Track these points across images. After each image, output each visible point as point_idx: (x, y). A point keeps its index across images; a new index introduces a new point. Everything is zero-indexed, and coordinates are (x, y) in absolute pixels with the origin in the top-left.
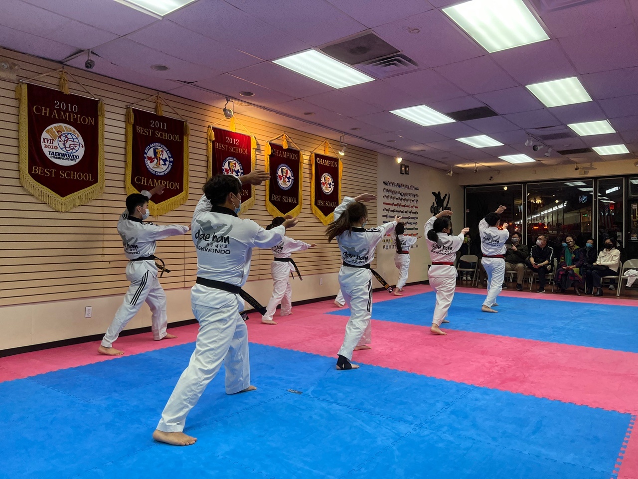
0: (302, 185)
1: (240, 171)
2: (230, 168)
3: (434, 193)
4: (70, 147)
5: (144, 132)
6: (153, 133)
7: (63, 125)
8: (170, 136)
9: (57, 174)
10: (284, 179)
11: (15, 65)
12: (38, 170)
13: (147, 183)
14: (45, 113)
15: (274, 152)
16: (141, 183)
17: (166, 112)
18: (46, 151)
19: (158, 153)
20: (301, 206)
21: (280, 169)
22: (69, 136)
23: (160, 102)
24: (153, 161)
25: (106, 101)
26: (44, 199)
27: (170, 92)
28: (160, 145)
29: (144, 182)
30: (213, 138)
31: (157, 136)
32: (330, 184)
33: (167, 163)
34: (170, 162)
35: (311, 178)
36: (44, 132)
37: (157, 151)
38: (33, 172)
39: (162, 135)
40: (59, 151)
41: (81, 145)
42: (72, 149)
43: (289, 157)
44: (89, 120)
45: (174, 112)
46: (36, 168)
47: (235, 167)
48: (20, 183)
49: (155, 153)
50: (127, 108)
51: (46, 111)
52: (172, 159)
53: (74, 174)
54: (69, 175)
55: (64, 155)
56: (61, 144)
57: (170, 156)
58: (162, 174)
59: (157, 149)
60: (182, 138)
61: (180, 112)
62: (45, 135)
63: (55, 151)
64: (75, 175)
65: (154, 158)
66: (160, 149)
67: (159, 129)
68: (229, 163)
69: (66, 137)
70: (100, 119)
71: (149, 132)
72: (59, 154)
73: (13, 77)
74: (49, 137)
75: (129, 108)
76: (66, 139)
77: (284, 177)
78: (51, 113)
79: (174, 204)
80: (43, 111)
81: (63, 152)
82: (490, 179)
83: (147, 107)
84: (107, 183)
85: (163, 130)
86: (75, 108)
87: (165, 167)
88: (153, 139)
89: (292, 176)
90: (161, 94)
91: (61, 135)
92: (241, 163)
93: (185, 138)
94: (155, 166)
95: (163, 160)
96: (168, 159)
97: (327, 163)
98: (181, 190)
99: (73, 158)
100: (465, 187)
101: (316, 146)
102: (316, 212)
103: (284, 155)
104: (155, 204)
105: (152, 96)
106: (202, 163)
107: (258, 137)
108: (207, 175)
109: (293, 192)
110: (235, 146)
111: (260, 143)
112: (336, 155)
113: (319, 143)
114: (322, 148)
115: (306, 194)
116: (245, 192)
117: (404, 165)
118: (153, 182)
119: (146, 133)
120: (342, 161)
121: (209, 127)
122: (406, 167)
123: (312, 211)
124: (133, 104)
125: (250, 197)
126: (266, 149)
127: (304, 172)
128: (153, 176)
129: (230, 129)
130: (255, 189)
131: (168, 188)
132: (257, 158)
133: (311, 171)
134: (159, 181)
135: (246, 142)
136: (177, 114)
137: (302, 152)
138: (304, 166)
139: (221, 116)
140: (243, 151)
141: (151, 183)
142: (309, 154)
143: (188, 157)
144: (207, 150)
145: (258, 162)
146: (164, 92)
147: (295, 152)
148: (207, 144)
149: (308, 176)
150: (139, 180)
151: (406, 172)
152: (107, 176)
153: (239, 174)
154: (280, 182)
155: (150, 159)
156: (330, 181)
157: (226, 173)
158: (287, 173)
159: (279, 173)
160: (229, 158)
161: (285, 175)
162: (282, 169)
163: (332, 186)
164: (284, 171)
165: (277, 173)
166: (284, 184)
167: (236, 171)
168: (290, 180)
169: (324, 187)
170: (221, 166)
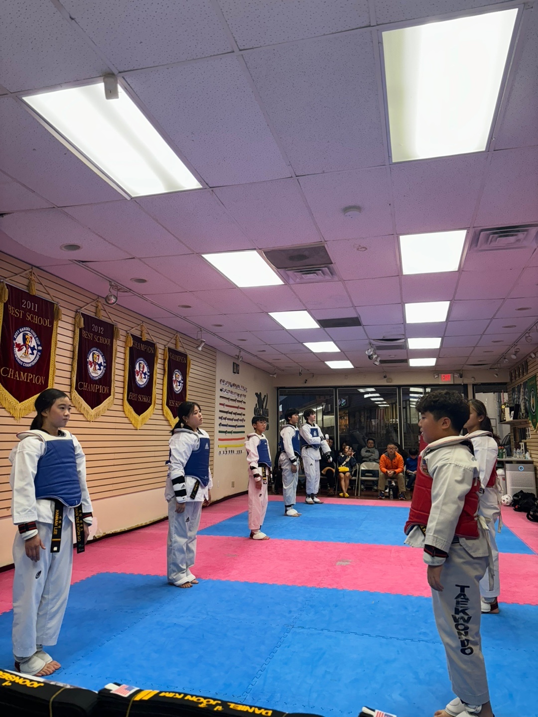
0: (157, 382)
1: (103, 364)
2: (93, 360)
3: (256, 394)
5: (15, 313)
6: (24, 315)
8: (40, 320)
10: (141, 374)
13: (14, 377)
15: (134, 344)
16: (8, 375)
17: (38, 291)
19: (28, 339)
20: (154, 406)
21: (138, 364)
23: (33, 278)
24: (22, 350)
27: (44, 268)
28: (30, 329)
29: (11, 375)
30: (82, 325)
31: (28, 318)
32: (180, 382)
33: (35, 352)
34: (39, 351)
35: (164, 375)
37: (27, 336)
39: (32, 318)
43: (146, 349)
45: (45, 292)
47: (98, 359)
49: (25, 339)
52: (40, 348)
57: (39, 343)
58: (30, 365)
59: (27, 334)
60: (52, 323)
61: (52, 292)
65: (22, 346)
66: (30, 335)
67: (30, 311)
68: (93, 355)
71: (20, 313)
75: (3, 282)
77: (141, 372)
82: (306, 382)
83: (20, 283)
85: (35, 313)
87: (32, 357)
88: (23, 323)
89: (148, 372)
90: (35, 270)
92: (104, 355)
93: (55, 322)
94: (23, 356)
95: (31, 348)
96: (36, 347)
97: (178, 358)
100: (278, 388)
101: (168, 339)
102: (167, 413)
103: (143, 347)
104: (18, 402)
105: (25, 270)
106: (69, 354)
107: (119, 326)
108: (72, 368)
109: (148, 390)
110: (100, 335)
111: (122, 332)
112: (185, 350)
113: (171, 336)
114: (174, 342)
115: (159, 392)
116: (106, 389)
117: (236, 364)
118: (20, 374)
119: (17, 315)
120: (189, 357)
121: (76, 312)
122: (238, 366)
123: (163, 412)
124: (6, 278)
125: (110, 395)
126: (127, 340)
127: (158, 367)
128: (20, 368)
129: (96, 316)
130: (115, 385)
131: (34, 382)
132: (118, 350)
133: (164, 367)
134: (26, 374)
135: (110, 331)
136: (49, 294)
137: (158, 346)
138: (159, 361)
139: (88, 300)
140: (106, 341)
141: (17, 376)
142: (163, 348)
143: (56, 346)
144: (73, 338)
145: (119, 355)
146: (38, 267)
147: (152, 345)
148: (74, 331)
149: (162, 372)
150: (6, 372)
151: (237, 371)
153: (102, 367)
154: (138, 378)
155: (19, 346)
156: (180, 379)
157: (89, 366)
158: (143, 368)
159: (137, 368)
160: (93, 349)
161: (142, 370)
162: (140, 363)
163: (181, 384)
164: (141, 366)
165: (135, 368)
166: (141, 381)
167: (98, 364)
168: (146, 376)
169: (174, 386)
170: (87, 358)
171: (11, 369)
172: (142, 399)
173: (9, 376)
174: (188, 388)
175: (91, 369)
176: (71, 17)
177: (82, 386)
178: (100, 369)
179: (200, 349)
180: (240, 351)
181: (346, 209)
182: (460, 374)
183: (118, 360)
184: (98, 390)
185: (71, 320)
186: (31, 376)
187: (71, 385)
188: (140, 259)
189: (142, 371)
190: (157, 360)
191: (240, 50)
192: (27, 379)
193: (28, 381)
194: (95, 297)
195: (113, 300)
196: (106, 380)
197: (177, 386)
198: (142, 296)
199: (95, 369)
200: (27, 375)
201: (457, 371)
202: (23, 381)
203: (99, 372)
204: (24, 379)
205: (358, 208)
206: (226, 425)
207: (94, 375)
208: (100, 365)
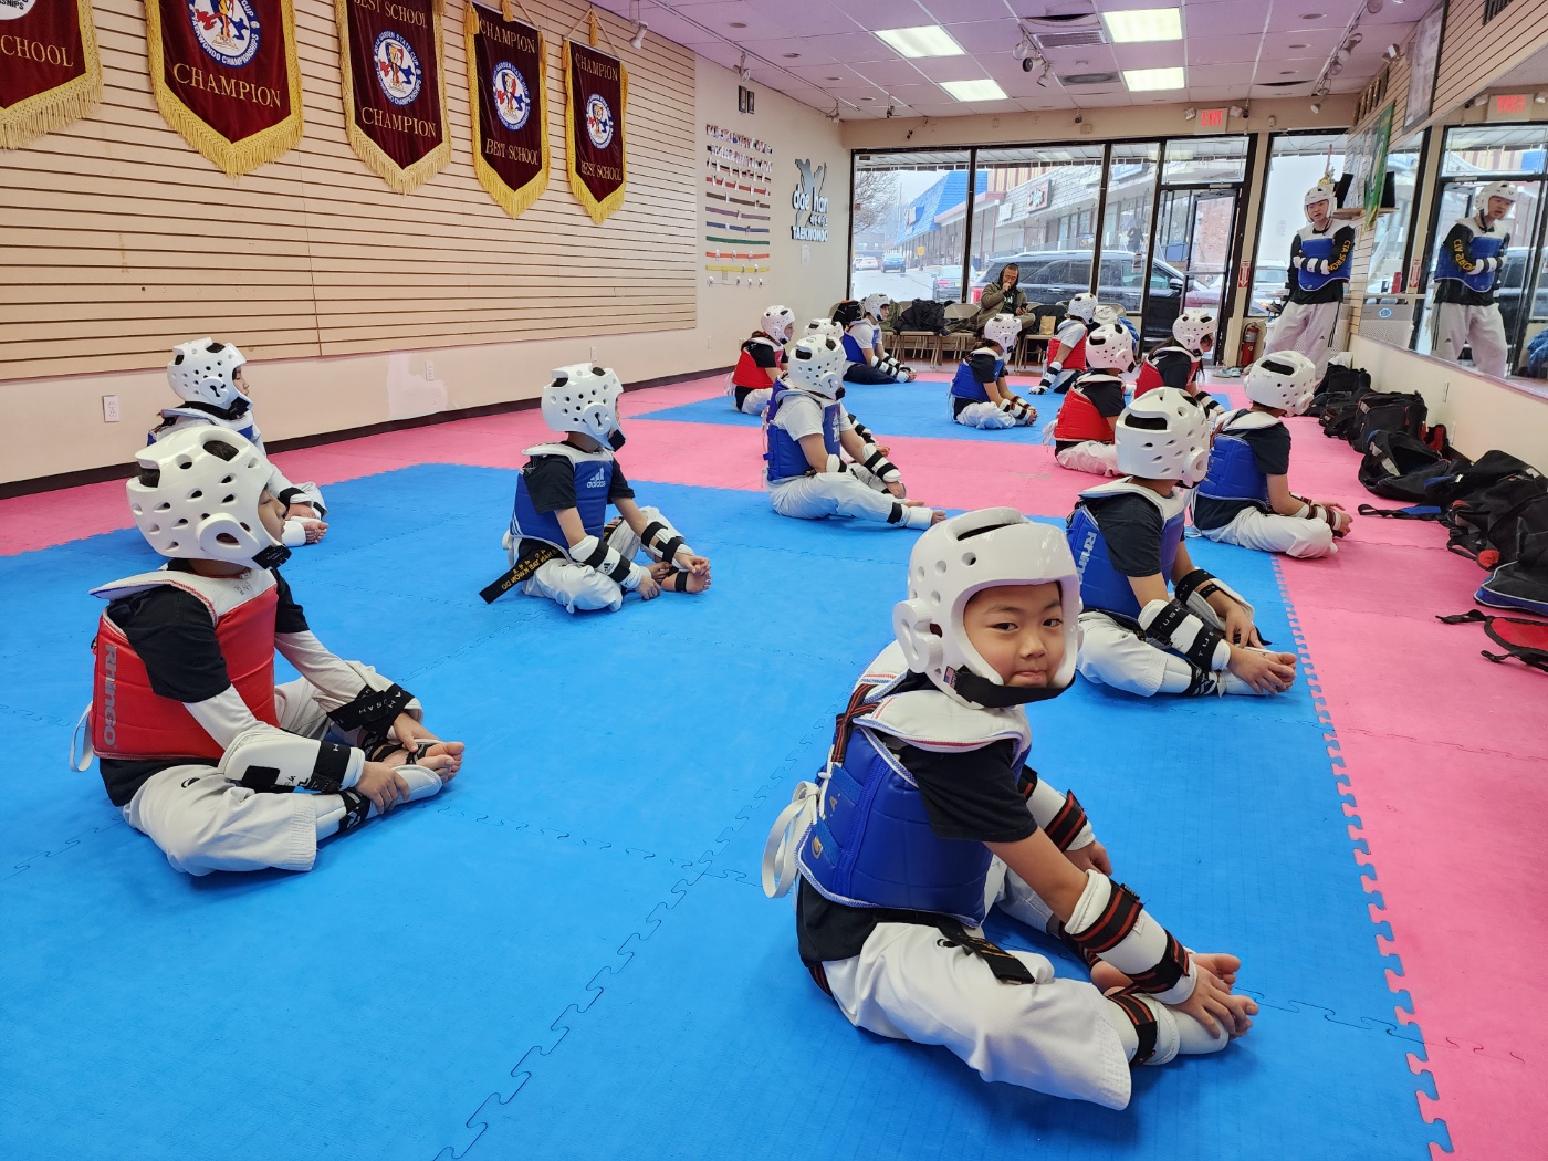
0: (549, 120)
1: (413, 70)
2: (390, 60)
10: (510, 101)
13: (206, 86)
15: (484, 27)
16: (191, 82)
19: (223, 4)
20: (548, 172)
21: (500, 76)
24: (212, 26)
29: (197, 82)
32: (605, 124)
33: (246, 33)
34: (253, 31)
35: (565, 105)
43: (515, 43)
47: (402, 59)
52: (255, 25)
53: (22, 44)
54: (9, 45)
57: (251, 14)
58: (238, 62)
64: (25, 49)
65: (213, 17)
68: (387, 48)
77: (509, 95)
79: (275, 146)
82: (909, 137)
84: (111, 77)
87: (242, 45)
89: (526, 96)
92: (414, 51)
94: (218, 39)
95: (233, 23)
96: (246, 23)
97: (596, 70)
98: (283, 111)
101: (570, 22)
102: (578, 190)
103: (508, 38)
104: (229, 142)
106: (327, 43)
108: (343, 76)
109: (530, 134)
110: (398, 2)
112: (613, 50)
113: (579, 14)
114: (585, 28)
115: (556, 141)
116: (430, 126)
117: (745, 89)
118: (218, 81)
120: (623, 66)
122: (749, 94)
123: (570, 187)
126: (465, 17)
127: (550, 86)
128: (216, 66)
130: (449, 121)
131: (255, 100)
132: (445, 41)
133: (565, 87)
134: (233, 81)
137: (544, 34)
138: (551, 72)
140: (417, 18)
141: (214, 85)
142: (559, 42)
143: (292, 22)
144: (333, 6)
145: (450, 51)
147: (532, 34)
149: (559, 97)
150: (185, 74)
151: (750, 108)
152: (108, 58)
153: (413, 78)
154: (502, 108)
155: (203, 16)
156: (605, 115)
157: (382, 73)
158: (514, 86)
159: (498, 85)
160: (385, 34)
161: (510, 90)
162: (504, 75)
163: (608, 128)
164: (507, 79)
165: (492, 84)
166: (511, 114)
167: (403, 71)
168: (523, 105)
169: (592, 130)
170: (371, 54)
171: (194, 69)
172: (517, 154)
173: (194, 84)
174: (626, 138)
175: (386, 80)
177: (370, 116)
178: (409, 82)
179: (638, 44)
180: (743, 58)
182: (1243, 108)
183: (448, 64)
184: (411, 128)
186: (245, 87)
187: (344, 114)
189: (513, 94)
190: (544, 69)
192: (238, 93)
193: (242, 97)
196: (427, 104)
197: (597, 131)
199: (396, 81)
200: (237, 85)
201: (1238, 102)
202: (229, 97)
203: (409, 89)
204: (231, 92)
206: (724, 226)
207: (397, 94)
208: (407, 72)
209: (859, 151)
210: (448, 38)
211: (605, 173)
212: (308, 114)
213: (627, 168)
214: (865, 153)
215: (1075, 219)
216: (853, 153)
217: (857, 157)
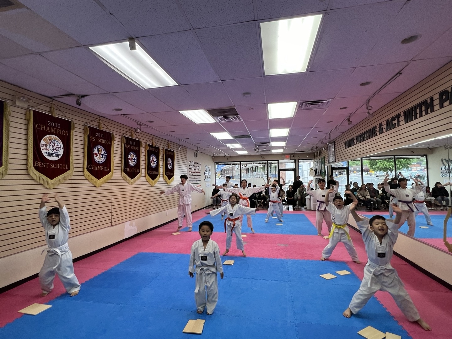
0: (160, 165)
2: (131, 157)
4: (56, 149)
5: (93, 139)
6: (97, 140)
7: (52, 136)
8: (105, 141)
9: (49, 165)
10: (153, 162)
11: (30, 99)
12: (39, 164)
14: (43, 129)
15: (149, 148)
17: (103, 128)
18: (43, 152)
19: (100, 151)
20: (160, 176)
22: (56, 142)
23: (101, 122)
24: (97, 156)
25: (75, 121)
26: (41, 182)
27: (106, 117)
28: (100, 146)
29: (93, 168)
30: (125, 142)
31: (99, 141)
32: (171, 164)
33: (104, 156)
34: (105, 156)
35: (163, 161)
36: (42, 140)
38: (35, 165)
39: (101, 141)
40: (50, 151)
41: (62, 148)
42: (57, 150)
43: (155, 150)
44: (66, 133)
46: (37, 163)
47: (133, 157)
48: (28, 172)
49: (98, 151)
50: (85, 126)
51: (43, 128)
52: (106, 154)
53: (58, 165)
54: (55, 166)
55: (52, 154)
56: (51, 147)
57: (105, 152)
58: (102, 163)
59: (99, 148)
60: (111, 143)
61: (110, 128)
62: (42, 142)
63: (48, 151)
64: (58, 166)
65: (98, 154)
66: (101, 149)
67: (100, 138)
68: (131, 154)
69: (54, 143)
70: (71, 131)
71: (95, 139)
72: (50, 153)
73: (26, 106)
74: (44, 143)
76: (54, 144)
78: (46, 128)
79: (107, 179)
80: (42, 127)
81: (52, 152)
82: (227, 160)
83: (94, 125)
84: (75, 169)
85: (102, 138)
86: (59, 126)
87: (103, 159)
88: (97, 143)
89: (156, 161)
90: (102, 119)
91: (51, 142)
92: (136, 155)
93: (112, 142)
94: (98, 159)
95: (101, 154)
96: (104, 154)
97: (170, 153)
98: (109, 171)
99: (57, 155)
101: (165, 145)
102: (166, 178)
103: (153, 150)
104: (98, 180)
105: (97, 119)
106: (120, 156)
107: (142, 141)
108: (122, 162)
109: (157, 168)
110: (134, 146)
111: (143, 144)
112: (172, 149)
113: (166, 143)
114: (167, 146)
115: (161, 169)
116: (138, 170)
119: (94, 140)
120: (175, 152)
121: (122, 136)
122: (197, 154)
123: (164, 178)
124: (88, 123)
125: (139, 172)
126: (146, 147)
127: (161, 158)
128: (97, 164)
129: (131, 137)
130: (142, 168)
131: (104, 170)
133: (163, 158)
135: (138, 144)
136: (108, 129)
137: (160, 148)
138: (161, 155)
139: (127, 130)
140: (137, 148)
141: (96, 168)
142: (163, 149)
143: (113, 153)
144: (121, 148)
145: (143, 154)
146: (102, 117)
147: (158, 148)
148: (121, 145)
149: (162, 160)
150: (91, 167)
151: (197, 156)
152: (75, 165)
153: (135, 160)
154: (152, 164)
155: (96, 154)
156: (171, 162)
157: (129, 160)
158: (154, 159)
159: (151, 159)
160: (131, 152)
162: (152, 157)
164: (153, 158)
165: (150, 159)
166: (153, 165)
167: (133, 159)
169: (168, 165)
170: (128, 157)
171: (93, 165)
172: (154, 173)
174: (175, 166)
175: (130, 162)
176: (110, 13)
177: (126, 170)
178: (134, 161)
179: (179, 149)
180: (198, 148)
181: (245, 94)
183: (142, 156)
184: (134, 171)
185: (119, 140)
186: (102, 167)
187: (121, 170)
188: (150, 113)
189: (154, 160)
190: (160, 155)
191: (194, 29)
193: (102, 170)
194: (130, 128)
195: (139, 131)
196: (137, 166)
197: (169, 166)
198: (152, 128)
199: (132, 161)
200: (101, 167)
201: (292, 154)
202: (99, 170)
203: (134, 163)
205: (249, 93)
206: (192, 181)
207: (132, 164)
208: (134, 159)
209: (216, 162)
210: (143, 151)
211: (171, 174)
212: (114, 171)
213: (175, 172)
214: (217, 162)
215: (252, 168)
216: (215, 163)
217: (216, 163)
